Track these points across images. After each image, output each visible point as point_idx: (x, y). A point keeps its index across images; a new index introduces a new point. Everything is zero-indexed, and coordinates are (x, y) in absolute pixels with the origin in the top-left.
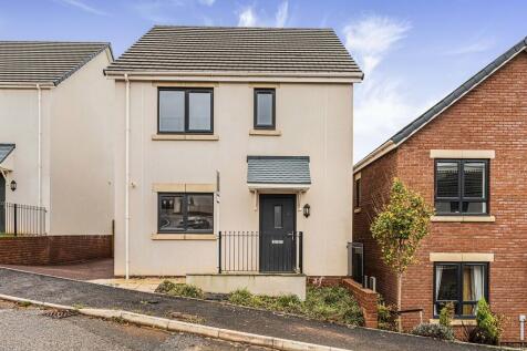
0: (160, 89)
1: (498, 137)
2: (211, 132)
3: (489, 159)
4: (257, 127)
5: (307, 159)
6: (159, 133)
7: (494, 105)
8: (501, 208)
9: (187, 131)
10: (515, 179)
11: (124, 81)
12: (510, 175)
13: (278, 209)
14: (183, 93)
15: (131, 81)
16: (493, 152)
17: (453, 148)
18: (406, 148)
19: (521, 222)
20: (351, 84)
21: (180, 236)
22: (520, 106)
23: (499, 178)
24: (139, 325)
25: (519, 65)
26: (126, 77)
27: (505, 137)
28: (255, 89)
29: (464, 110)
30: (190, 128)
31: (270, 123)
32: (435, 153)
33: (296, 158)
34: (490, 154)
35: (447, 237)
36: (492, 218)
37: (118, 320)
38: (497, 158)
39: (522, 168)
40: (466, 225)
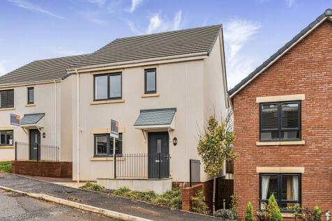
0: (95, 76)
1: (307, 85)
2: (120, 98)
3: (301, 101)
4: (146, 92)
5: (175, 109)
6: (95, 100)
7: (304, 62)
8: (310, 134)
9: (109, 98)
10: (321, 113)
11: (75, 73)
12: (317, 111)
13: (159, 142)
14: (106, 77)
15: (79, 73)
16: (304, 95)
17: (273, 95)
18: (239, 98)
19: (326, 144)
20: (202, 59)
21: (105, 159)
22: (324, 60)
23: (309, 114)
24: (47, 201)
25: (324, 31)
26: (76, 71)
27: (314, 84)
28: (145, 70)
29: (280, 68)
30: (111, 96)
31: (154, 89)
32: (259, 100)
33: (168, 109)
34: (302, 97)
35: (269, 156)
36: (303, 142)
37: (39, 199)
38: (306, 100)
39: (327, 105)
40: (283, 148)
